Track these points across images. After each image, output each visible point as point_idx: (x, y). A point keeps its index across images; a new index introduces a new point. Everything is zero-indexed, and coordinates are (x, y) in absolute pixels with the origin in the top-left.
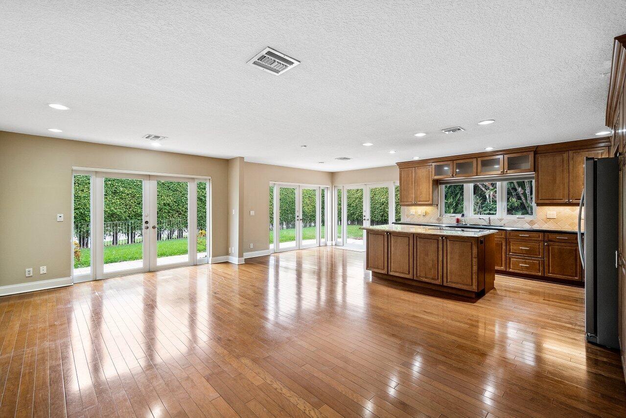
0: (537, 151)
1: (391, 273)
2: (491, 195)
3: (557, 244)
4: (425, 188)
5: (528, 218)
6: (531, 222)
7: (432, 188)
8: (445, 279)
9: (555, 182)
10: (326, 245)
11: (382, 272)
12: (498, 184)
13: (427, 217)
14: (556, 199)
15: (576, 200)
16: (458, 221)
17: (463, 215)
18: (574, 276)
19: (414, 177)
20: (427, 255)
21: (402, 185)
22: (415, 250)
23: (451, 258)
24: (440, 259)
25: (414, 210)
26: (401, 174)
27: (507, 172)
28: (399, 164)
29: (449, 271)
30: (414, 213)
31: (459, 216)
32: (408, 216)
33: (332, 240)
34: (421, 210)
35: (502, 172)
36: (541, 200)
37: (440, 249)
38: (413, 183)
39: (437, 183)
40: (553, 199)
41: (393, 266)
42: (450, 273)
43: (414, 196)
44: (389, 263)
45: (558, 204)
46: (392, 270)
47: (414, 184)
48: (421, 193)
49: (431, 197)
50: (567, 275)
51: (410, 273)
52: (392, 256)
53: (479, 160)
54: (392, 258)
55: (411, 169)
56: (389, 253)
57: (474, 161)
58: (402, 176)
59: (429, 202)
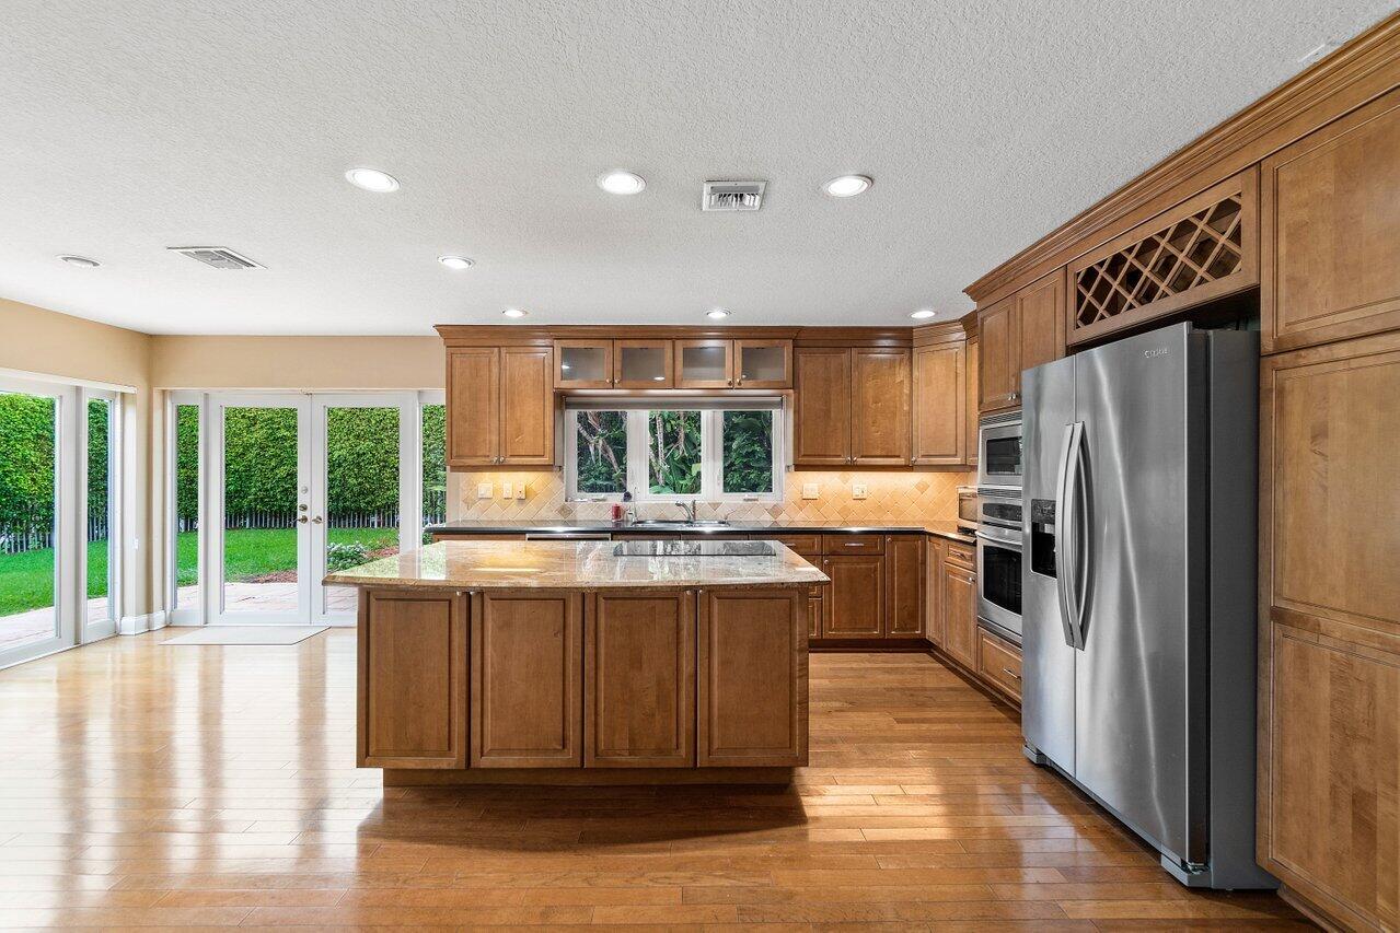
0: (802, 339)
1: (486, 762)
2: (600, 447)
3: (845, 559)
4: (533, 413)
5: (763, 498)
6: (775, 511)
7: (552, 413)
8: (702, 744)
9: (829, 417)
10: (116, 634)
11: (444, 763)
12: (706, 414)
13: (531, 506)
14: (830, 456)
15: (862, 457)
16: (617, 511)
17: (628, 497)
18: (869, 629)
19: (495, 377)
20: (636, 663)
21: (456, 401)
22: (589, 649)
23: (725, 663)
24: (686, 669)
25: (487, 483)
26: (450, 366)
27: (740, 384)
28: (446, 331)
29: (715, 711)
30: (489, 495)
31: (616, 498)
32: (469, 503)
33: (149, 610)
34: (511, 483)
35: (730, 384)
36: (804, 455)
37: (684, 633)
38: (494, 396)
39: (563, 400)
40: (825, 456)
41: (491, 728)
42: (720, 717)
43: (495, 438)
44: (475, 721)
45: (833, 466)
46: (488, 745)
47: (495, 401)
48: (519, 431)
49: (549, 444)
50: (861, 629)
51: (570, 745)
52: (488, 686)
53: (680, 345)
54: (488, 694)
55: (487, 351)
56: (476, 675)
57: (668, 344)
58: (456, 373)
59: (545, 460)
